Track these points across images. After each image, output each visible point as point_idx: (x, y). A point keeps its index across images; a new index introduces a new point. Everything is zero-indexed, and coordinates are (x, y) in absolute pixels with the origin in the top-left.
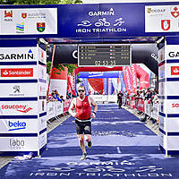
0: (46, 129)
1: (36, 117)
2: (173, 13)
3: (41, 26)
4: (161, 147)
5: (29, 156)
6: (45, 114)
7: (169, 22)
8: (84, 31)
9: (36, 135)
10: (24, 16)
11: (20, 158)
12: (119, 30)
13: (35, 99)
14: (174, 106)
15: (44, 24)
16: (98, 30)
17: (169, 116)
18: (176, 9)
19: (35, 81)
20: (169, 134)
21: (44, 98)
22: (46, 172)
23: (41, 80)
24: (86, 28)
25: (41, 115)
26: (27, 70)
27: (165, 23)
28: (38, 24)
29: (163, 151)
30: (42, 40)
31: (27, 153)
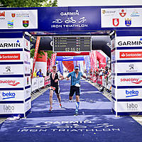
0: (30, 98)
1: (22, 89)
3: (26, 23)
4: (113, 110)
5: (18, 118)
6: (29, 87)
7: (118, 20)
8: (57, 26)
9: (22, 102)
11: (11, 119)
12: (83, 26)
13: (22, 76)
14: (122, 80)
16: (67, 26)
17: (119, 87)
18: (123, 11)
19: (22, 63)
20: (119, 100)
21: (29, 75)
22: (29, 129)
23: (26, 62)
24: (59, 24)
25: (26, 88)
28: (24, 22)
29: (114, 112)
30: (26, 33)
31: (16, 115)
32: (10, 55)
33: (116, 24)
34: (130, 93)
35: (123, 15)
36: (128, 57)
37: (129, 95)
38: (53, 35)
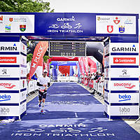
0: (25, 101)
1: (17, 92)
2: (114, 21)
3: (23, 27)
4: (105, 113)
5: (13, 120)
7: (112, 27)
8: (54, 31)
9: (18, 105)
10: (11, 20)
12: (78, 31)
13: (18, 79)
14: (115, 85)
15: (25, 26)
16: (63, 31)
17: (112, 92)
18: (117, 18)
19: (18, 66)
20: (112, 104)
21: (24, 78)
22: (23, 133)
23: (22, 66)
24: (55, 29)
25: (21, 91)
26: (13, 58)
27: (110, 28)
28: (21, 26)
29: (107, 116)
30: (23, 37)
31: (11, 117)
32: (6, 58)
33: (110, 31)
34: (122, 97)
35: (117, 22)
36: (121, 63)
37: (122, 99)
38: (49, 40)
